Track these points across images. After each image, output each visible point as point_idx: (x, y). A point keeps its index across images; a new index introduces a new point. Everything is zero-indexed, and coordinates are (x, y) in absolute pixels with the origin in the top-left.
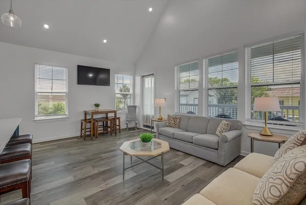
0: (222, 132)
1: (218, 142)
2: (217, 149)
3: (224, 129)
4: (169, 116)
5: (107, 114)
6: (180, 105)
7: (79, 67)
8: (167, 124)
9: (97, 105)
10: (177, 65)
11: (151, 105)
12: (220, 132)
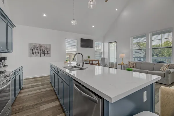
0: (165, 69)
1: (165, 74)
2: (164, 77)
3: (166, 68)
4: (129, 62)
5: (92, 62)
6: (133, 58)
7: (81, 39)
8: (129, 66)
9: (89, 57)
10: (132, 37)
11: (115, 57)
12: (164, 69)
